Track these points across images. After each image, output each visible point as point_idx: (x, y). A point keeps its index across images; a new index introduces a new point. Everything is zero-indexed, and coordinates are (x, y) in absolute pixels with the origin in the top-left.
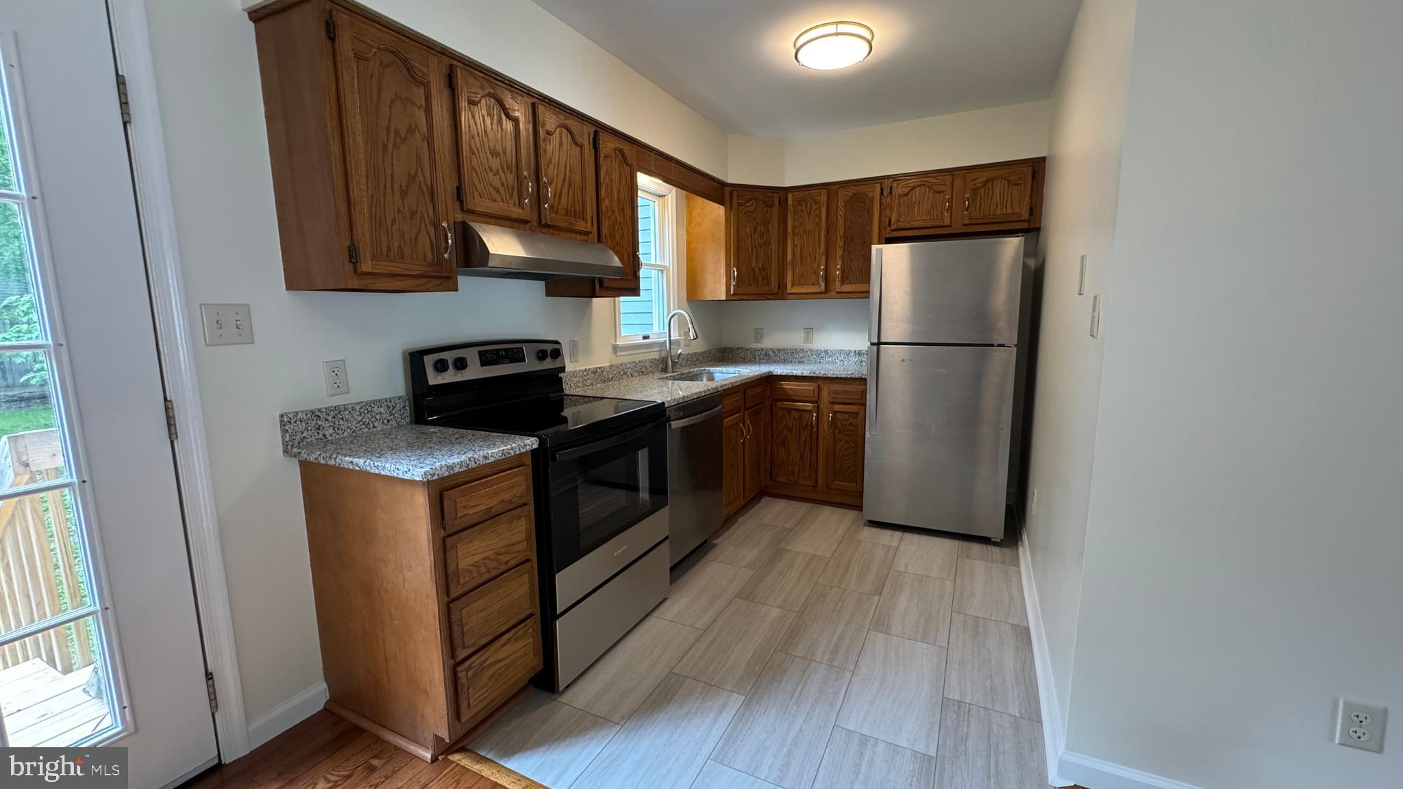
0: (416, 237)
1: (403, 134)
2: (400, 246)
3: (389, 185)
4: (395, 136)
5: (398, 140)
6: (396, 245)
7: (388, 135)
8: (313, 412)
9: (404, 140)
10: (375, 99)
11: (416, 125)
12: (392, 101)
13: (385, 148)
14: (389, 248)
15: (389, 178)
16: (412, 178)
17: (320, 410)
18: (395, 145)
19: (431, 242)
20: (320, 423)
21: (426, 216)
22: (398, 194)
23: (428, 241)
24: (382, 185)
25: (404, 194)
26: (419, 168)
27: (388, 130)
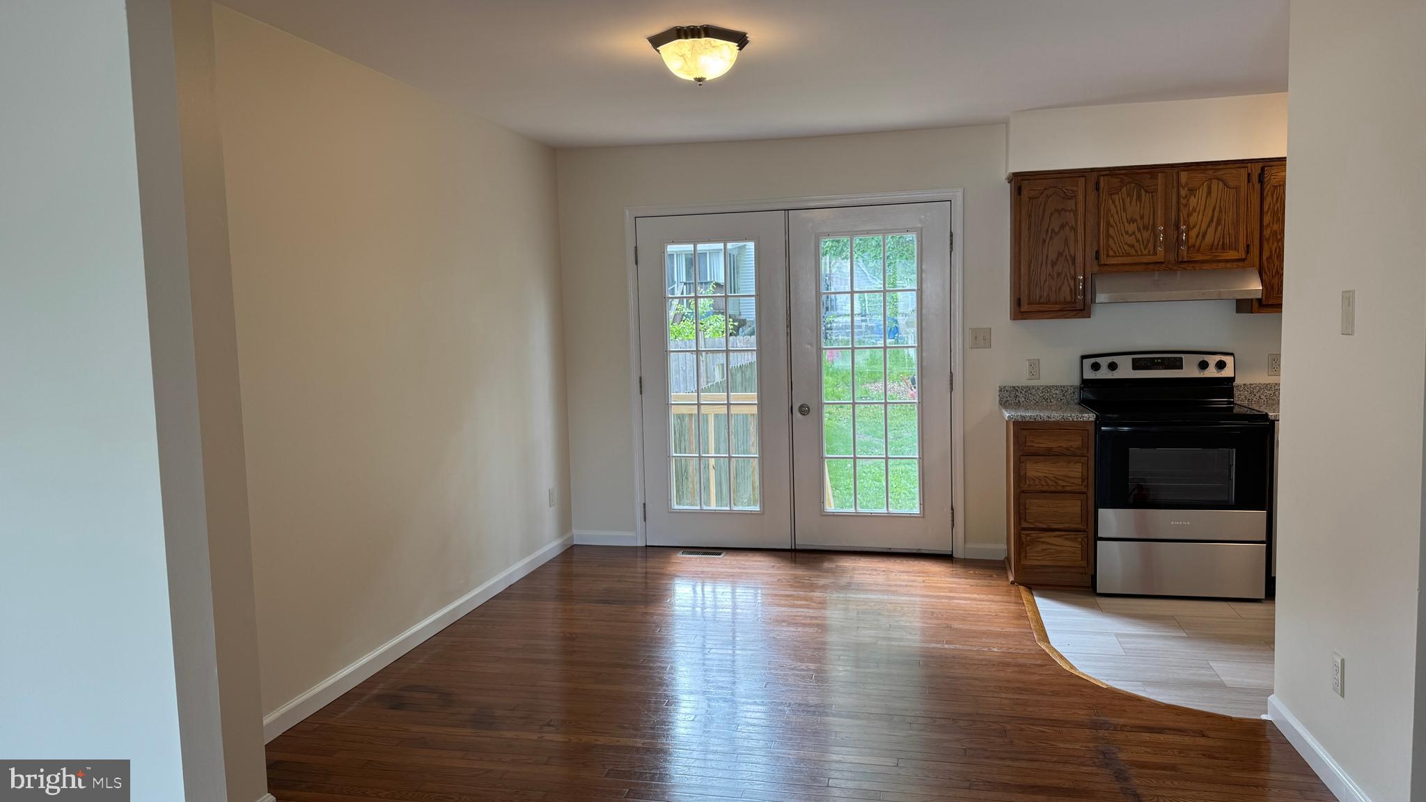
0: (1060, 289)
1: (1057, 230)
2: (1048, 295)
3: (1044, 261)
4: (1052, 233)
5: (1053, 234)
6: (1045, 294)
7: (1046, 236)
8: (1014, 387)
9: (1057, 234)
10: (1040, 218)
11: (1067, 222)
12: (1051, 215)
13: (1044, 241)
14: (1040, 297)
15: (1045, 258)
16: (1060, 254)
17: (1018, 387)
18: (1051, 238)
19: (1071, 289)
20: (1017, 394)
21: (1069, 275)
22: (1049, 265)
23: (1068, 289)
24: (1040, 263)
25: (1054, 264)
26: (1066, 248)
27: (1047, 231)
